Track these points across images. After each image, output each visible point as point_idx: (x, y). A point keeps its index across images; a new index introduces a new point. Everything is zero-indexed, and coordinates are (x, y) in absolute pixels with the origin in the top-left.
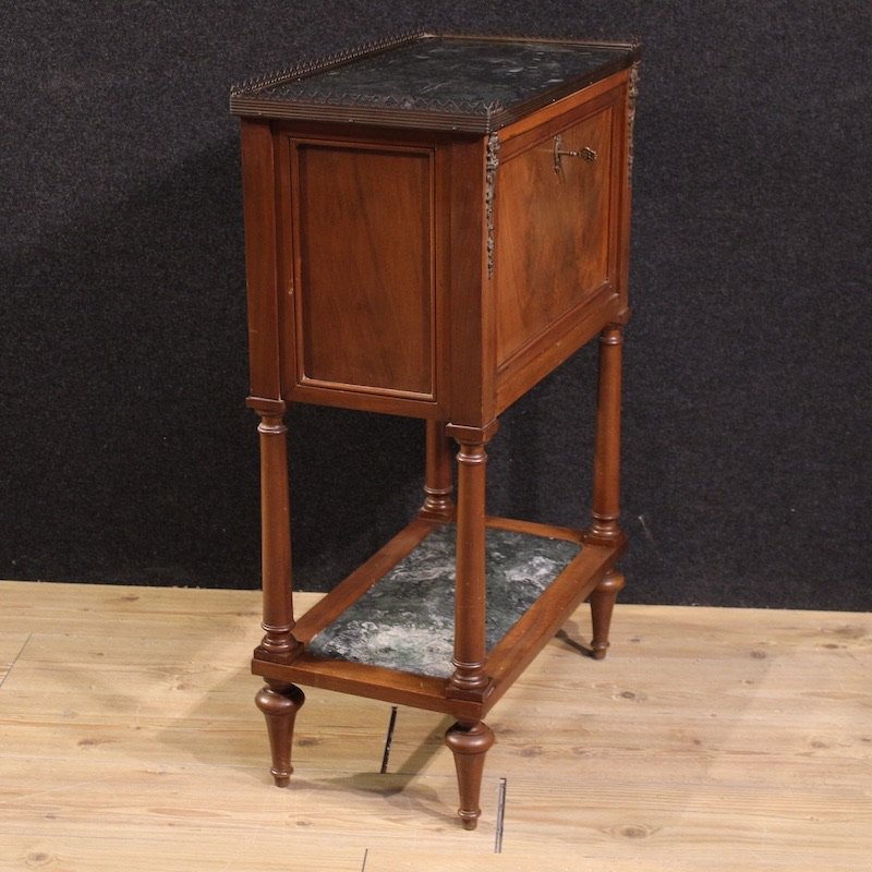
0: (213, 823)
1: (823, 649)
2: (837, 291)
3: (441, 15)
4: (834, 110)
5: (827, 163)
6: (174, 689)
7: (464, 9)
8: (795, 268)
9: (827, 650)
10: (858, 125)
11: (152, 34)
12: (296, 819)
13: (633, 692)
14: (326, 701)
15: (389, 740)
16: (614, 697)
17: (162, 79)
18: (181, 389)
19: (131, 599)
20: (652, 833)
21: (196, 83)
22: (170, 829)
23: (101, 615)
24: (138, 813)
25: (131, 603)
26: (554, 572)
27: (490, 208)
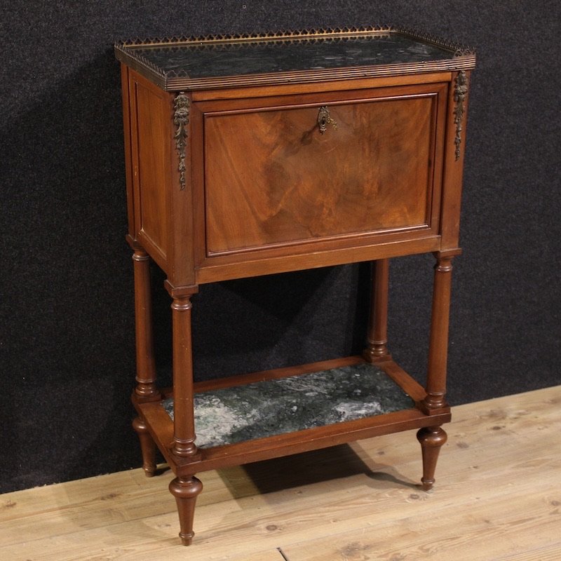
1: (494, 432)
2: (478, 195)
9: (497, 431)
10: (491, 84)
18: (35, 338)
26: (366, 415)
27: (180, 142)
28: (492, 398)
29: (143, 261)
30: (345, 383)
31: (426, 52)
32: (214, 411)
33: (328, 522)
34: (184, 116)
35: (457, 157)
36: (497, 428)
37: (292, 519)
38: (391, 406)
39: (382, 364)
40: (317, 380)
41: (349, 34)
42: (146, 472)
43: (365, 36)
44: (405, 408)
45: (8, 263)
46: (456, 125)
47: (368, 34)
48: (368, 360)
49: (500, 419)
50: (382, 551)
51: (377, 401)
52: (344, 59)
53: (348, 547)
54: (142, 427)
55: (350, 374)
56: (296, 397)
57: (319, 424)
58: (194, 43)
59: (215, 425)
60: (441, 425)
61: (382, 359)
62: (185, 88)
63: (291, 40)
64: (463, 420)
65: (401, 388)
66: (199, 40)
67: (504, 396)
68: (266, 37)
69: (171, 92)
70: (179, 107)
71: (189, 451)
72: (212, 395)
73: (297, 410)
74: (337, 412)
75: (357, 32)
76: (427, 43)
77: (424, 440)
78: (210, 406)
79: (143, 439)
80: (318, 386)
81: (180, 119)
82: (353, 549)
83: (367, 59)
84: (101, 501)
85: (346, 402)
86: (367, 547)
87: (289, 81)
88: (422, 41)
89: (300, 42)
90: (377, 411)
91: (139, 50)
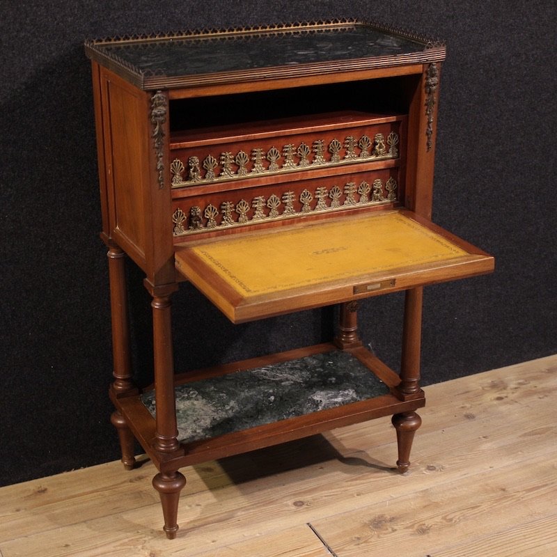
23: (33, 511)
25: (45, 495)
26: (343, 402)
27: (158, 141)
28: (491, 369)
29: (117, 259)
30: (318, 371)
31: (395, 45)
32: (193, 404)
33: (352, 496)
34: (162, 115)
35: (428, 148)
36: (500, 399)
37: (316, 495)
38: (365, 393)
39: (352, 350)
40: (292, 369)
41: (316, 27)
42: (125, 465)
43: (332, 29)
44: (380, 395)
45: (36, 255)
46: (427, 117)
47: (334, 26)
48: (339, 347)
49: (501, 390)
50: (408, 523)
51: (353, 388)
52: (315, 53)
53: (375, 520)
54: (120, 422)
55: (324, 361)
56: (272, 387)
57: (298, 414)
58: (163, 40)
59: (195, 418)
60: (416, 410)
61: (353, 346)
62: (162, 86)
63: (260, 34)
64: (467, 392)
65: (375, 375)
66: (169, 36)
67: (503, 367)
68: (235, 32)
69: (148, 91)
70: (156, 106)
71: (172, 447)
72: (189, 387)
73: (275, 400)
74: (314, 400)
75: (324, 25)
76: (394, 35)
77: (399, 424)
78: (189, 398)
79: (122, 434)
80: (293, 374)
81: (158, 118)
82: (380, 522)
83: (339, 53)
84: (130, 483)
85: (322, 390)
86: (392, 520)
87: (265, 77)
88: (388, 33)
89: (268, 36)
90: (353, 399)
91: (109, 47)
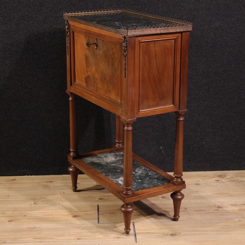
0: (52, 241)
1: (215, 181)
2: (214, 80)
3: (100, 6)
4: (211, 29)
5: (210, 44)
6: (33, 204)
7: (106, 4)
8: (202, 74)
9: (216, 181)
10: (218, 33)
11: (15, 14)
12: (77, 238)
13: (165, 196)
14: (78, 205)
15: (98, 214)
16: (160, 198)
17: (19, 27)
18: (27, 117)
19: (14, 180)
20: (178, 234)
21: (29, 28)
22: (40, 243)
23: (6, 185)
24: (30, 239)
25: (14, 181)
36: (218, 181)
49: (222, 178)
84: (46, 183)
